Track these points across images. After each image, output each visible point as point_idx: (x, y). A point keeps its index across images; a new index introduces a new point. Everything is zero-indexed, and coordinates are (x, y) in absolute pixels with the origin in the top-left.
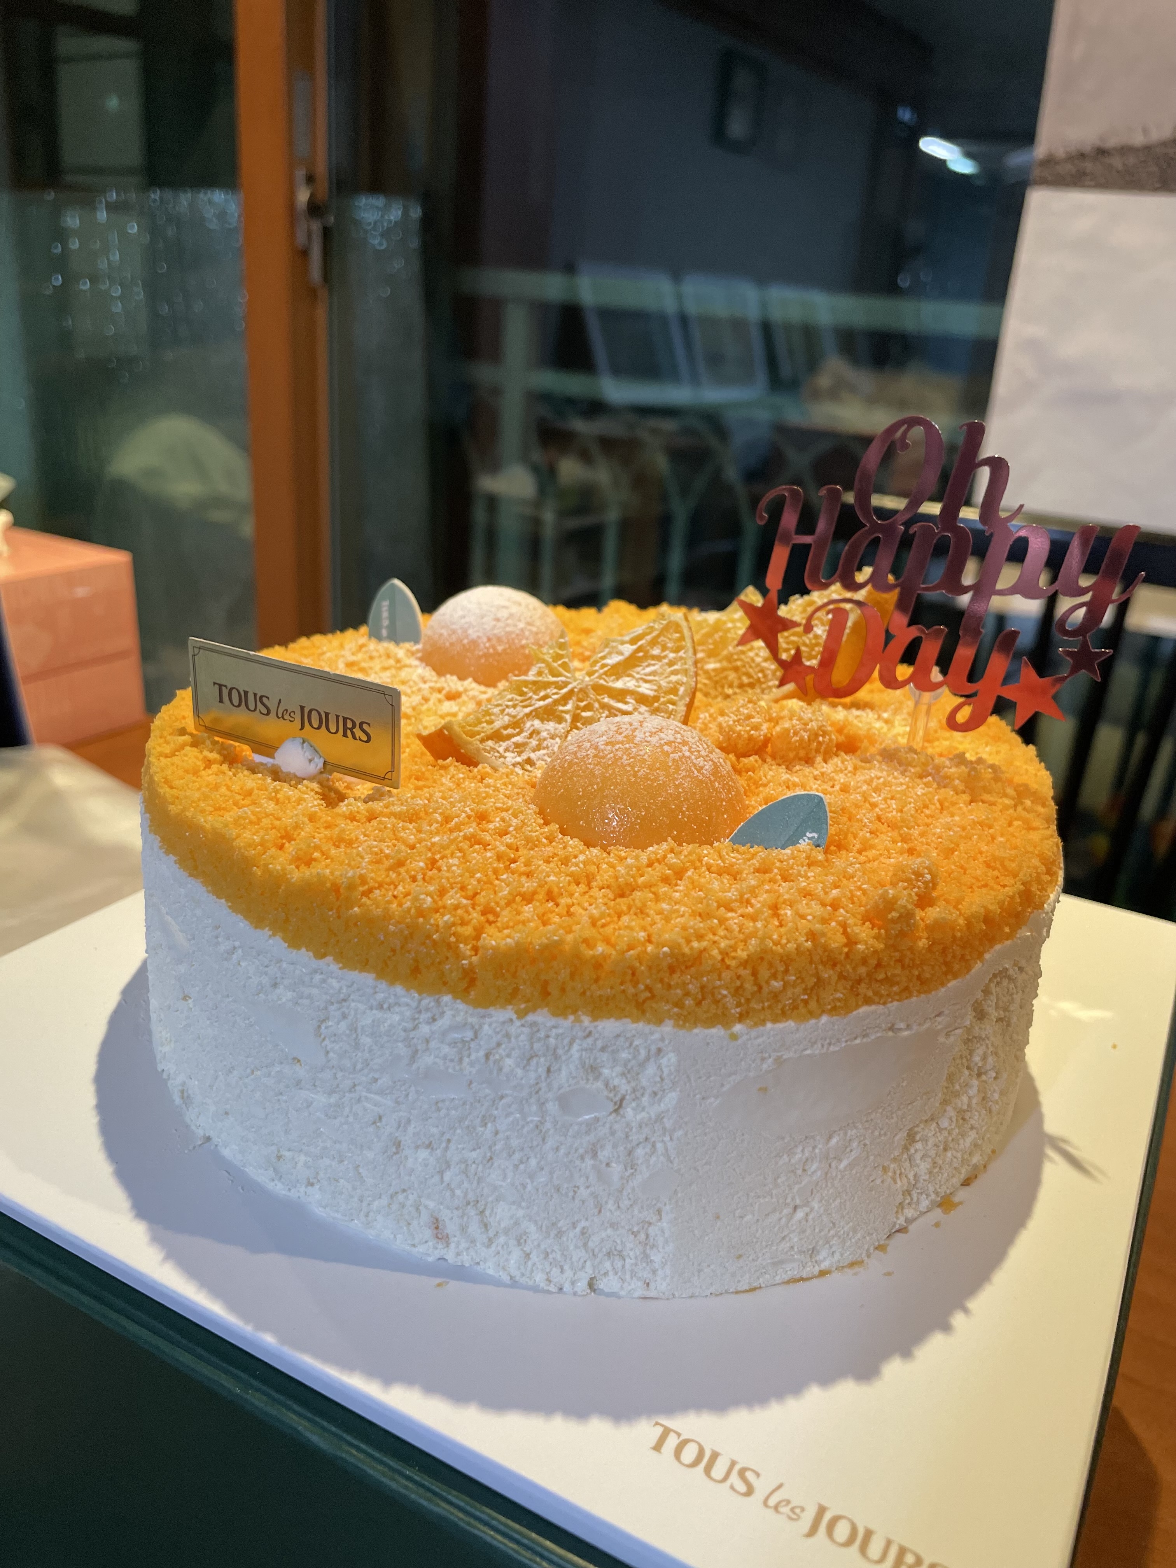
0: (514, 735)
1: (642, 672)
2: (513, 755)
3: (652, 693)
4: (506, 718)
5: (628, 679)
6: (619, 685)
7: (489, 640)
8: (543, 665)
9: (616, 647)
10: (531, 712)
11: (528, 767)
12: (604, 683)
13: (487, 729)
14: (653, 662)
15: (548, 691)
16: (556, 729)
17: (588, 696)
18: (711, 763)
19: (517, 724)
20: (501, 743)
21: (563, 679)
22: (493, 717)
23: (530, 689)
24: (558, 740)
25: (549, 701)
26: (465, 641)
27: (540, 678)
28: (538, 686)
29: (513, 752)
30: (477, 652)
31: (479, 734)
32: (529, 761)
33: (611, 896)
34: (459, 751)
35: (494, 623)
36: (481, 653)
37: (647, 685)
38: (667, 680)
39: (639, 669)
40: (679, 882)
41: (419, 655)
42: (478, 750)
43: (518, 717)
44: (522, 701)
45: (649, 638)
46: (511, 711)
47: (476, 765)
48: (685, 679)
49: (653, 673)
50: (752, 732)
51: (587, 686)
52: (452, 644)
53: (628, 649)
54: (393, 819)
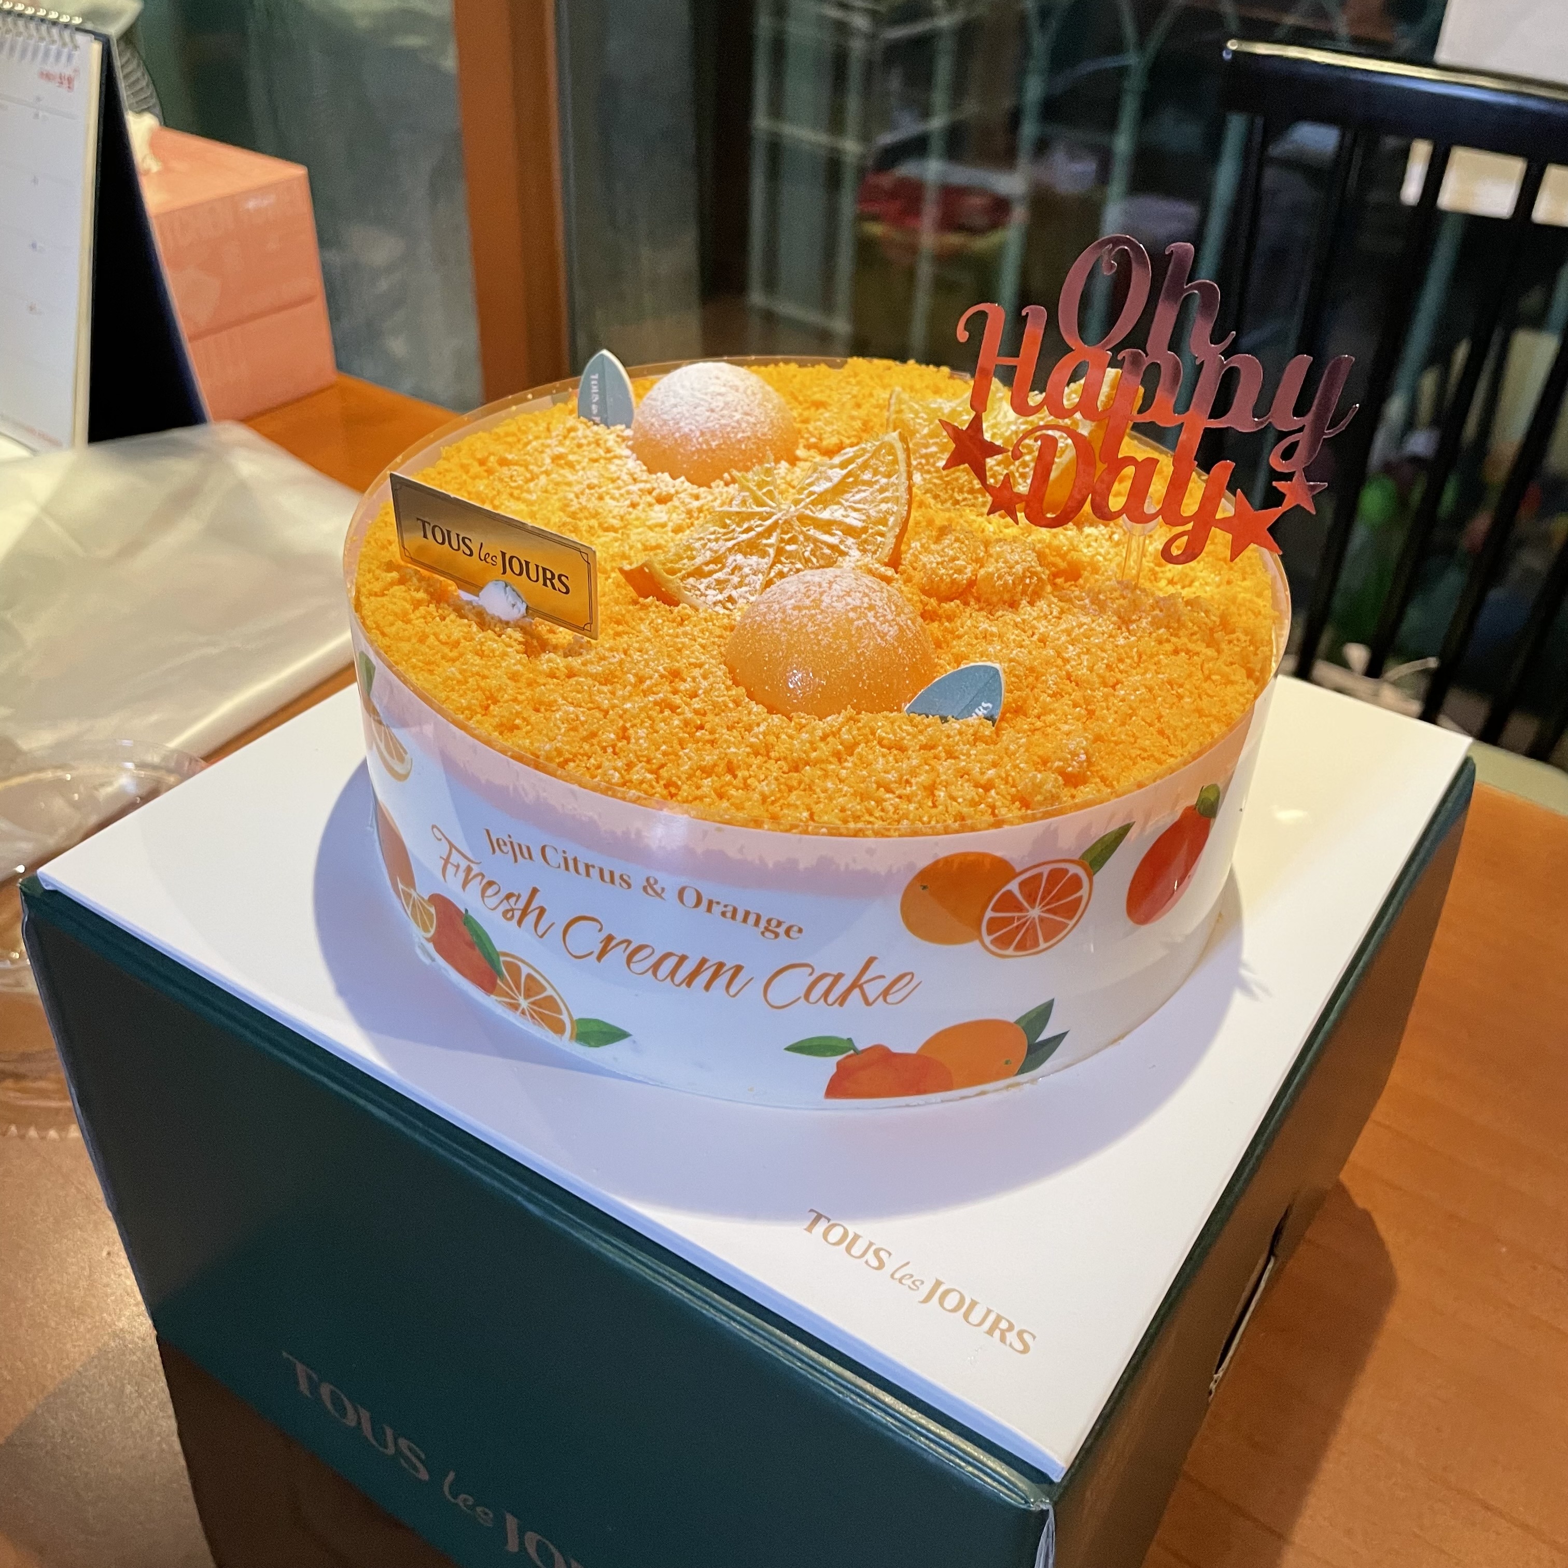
0: (716, 571)
1: (852, 499)
2: (714, 592)
3: (860, 524)
4: (708, 554)
5: (836, 507)
6: (825, 515)
7: (702, 434)
8: (747, 494)
9: (825, 472)
10: (734, 545)
11: (729, 605)
12: (811, 514)
13: (687, 565)
14: (864, 488)
15: (752, 522)
16: (758, 564)
17: (793, 528)
18: (896, 627)
19: (718, 560)
20: (703, 580)
21: (768, 509)
22: (694, 553)
23: (733, 521)
24: (760, 576)
25: (752, 533)
26: (677, 435)
27: (744, 509)
28: (742, 517)
29: (714, 589)
30: (689, 448)
31: (680, 571)
32: (730, 599)
33: (786, 769)
34: (660, 588)
35: (708, 414)
36: (694, 449)
37: (855, 514)
38: (877, 509)
39: (848, 496)
40: (848, 758)
41: (630, 443)
42: (678, 588)
43: (721, 552)
44: (725, 534)
45: (860, 461)
46: (713, 545)
47: (677, 605)
48: (895, 509)
49: (864, 501)
50: (956, 576)
51: (792, 517)
52: (663, 437)
53: (837, 474)
54: (590, 681)
